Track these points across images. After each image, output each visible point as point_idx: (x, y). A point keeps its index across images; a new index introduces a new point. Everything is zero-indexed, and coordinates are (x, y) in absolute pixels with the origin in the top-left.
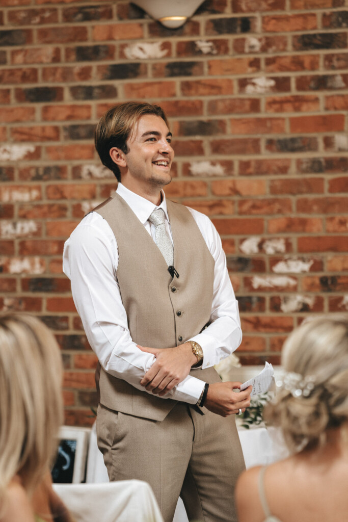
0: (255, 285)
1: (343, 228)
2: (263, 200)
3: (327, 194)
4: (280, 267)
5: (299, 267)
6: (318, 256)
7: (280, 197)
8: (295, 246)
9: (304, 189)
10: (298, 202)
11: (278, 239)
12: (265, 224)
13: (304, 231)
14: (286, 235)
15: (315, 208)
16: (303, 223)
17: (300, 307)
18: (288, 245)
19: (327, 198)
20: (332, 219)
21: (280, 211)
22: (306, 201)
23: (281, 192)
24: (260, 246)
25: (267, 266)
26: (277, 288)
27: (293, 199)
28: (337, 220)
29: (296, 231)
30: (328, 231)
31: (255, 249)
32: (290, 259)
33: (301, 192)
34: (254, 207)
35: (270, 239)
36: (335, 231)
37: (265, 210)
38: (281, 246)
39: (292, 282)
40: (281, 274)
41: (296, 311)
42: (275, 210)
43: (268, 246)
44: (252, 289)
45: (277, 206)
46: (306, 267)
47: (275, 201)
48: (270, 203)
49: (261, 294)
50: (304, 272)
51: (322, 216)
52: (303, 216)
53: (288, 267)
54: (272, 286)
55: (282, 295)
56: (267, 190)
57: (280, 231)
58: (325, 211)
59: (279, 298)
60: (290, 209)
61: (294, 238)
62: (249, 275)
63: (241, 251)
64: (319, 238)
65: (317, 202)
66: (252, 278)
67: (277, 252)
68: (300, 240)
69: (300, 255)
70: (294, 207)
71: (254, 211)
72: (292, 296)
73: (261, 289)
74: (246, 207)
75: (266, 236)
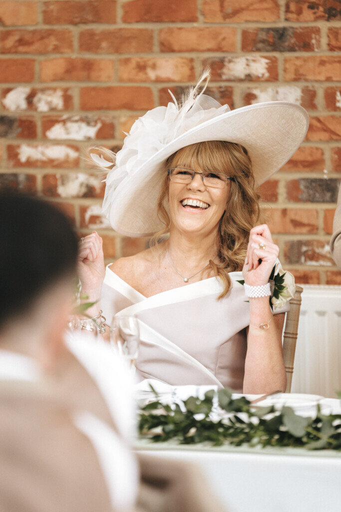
0: (23, 158)
1: (141, 76)
2: (34, 32)
3: (120, 25)
4: (56, 132)
5: (81, 132)
6: (108, 116)
7: (56, 27)
8: (76, 101)
9: (90, 17)
10: (82, 35)
11: (55, 89)
12: (37, 67)
13: (88, 78)
14: (64, 85)
15: (104, 44)
16: (88, 66)
17: (84, 190)
18: (67, 99)
19: (120, 30)
20: (127, 61)
21: (56, 49)
22: (92, 34)
23: (58, 20)
24: (30, 99)
25: (39, 130)
26: (51, 163)
27: (75, 31)
28: (133, 64)
29: (79, 80)
30: (121, 80)
31: (23, 105)
32: (69, 119)
33: (85, 22)
34: (21, 42)
35: (43, 90)
36: (130, 80)
37: (36, 46)
38: (57, 100)
39: (73, 154)
40: (57, 142)
41: (78, 197)
42: (51, 48)
43: (40, 100)
44: (19, 164)
45: (53, 42)
46: (92, 132)
47: (50, 33)
48: (44, 36)
49: (31, 171)
50: (89, 139)
51: (113, 57)
52: (88, 56)
53: (68, 132)
54: (44, 158)
55: (58, 173)
56: (40, 18)
57: (57, 78)
58: (117, 51)
59: (54, 176)
60: (70, 46)
61: (76, 88)
62: (15, 143)
63: (4, 107)
64: (109, 89)
65: (106, 35)
66: (19, 147)
67: (53, 109)
68: (85, 92)
69: (84, 114)
70: (76, 44)
71: (21, 49)
72: (72, 174)
73: (30, 163)
74: (10, 42)
75: (38, 86)
